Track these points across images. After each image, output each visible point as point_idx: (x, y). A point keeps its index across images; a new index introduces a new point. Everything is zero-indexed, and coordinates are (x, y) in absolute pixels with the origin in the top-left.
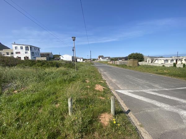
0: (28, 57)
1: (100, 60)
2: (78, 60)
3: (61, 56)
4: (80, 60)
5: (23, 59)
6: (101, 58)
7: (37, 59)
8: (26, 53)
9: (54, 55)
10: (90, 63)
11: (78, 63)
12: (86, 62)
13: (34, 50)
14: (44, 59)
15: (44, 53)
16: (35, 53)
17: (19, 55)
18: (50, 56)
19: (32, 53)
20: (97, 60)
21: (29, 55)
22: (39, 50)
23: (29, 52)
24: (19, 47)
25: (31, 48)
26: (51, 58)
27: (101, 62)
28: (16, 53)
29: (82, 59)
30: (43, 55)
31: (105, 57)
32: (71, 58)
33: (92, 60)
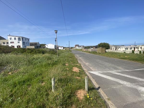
0: (20, 46)
1: (76, 48)
2: (60, 48)
3: (46, 45)
4: (61, 48)
5: (16, 47)
6: (77, 47)
7: (27, 47)
8: (18, 42)
9: (41, 45)
10: (69, 50)
11: (59, 50)
12: (65, 49)
13: (25, 40)
14: (33, 47)
15: (33, 43)
16: (25, 43)
17: (13, 45)
18: (37, 45)
19: (24, 43)
20: (74, 48)
21: (21, 44)
22: (29, 40)
23: (21, 42)
24: (13, 38)
25: (22, 39)
26: (38, 47)
27: (77, 50)
28: (11, 43)
29: (62, 48)
30: (32, 44)
31: (80, 46)
32: (54, 47)
33: (70, 48)
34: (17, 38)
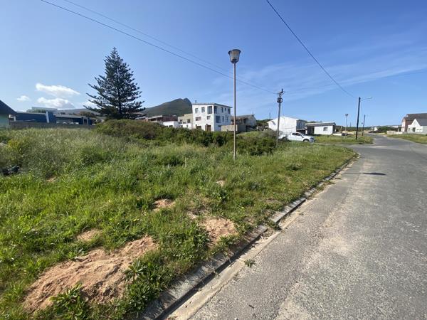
2: (318, 130)
3: (270, 120)
4: (325, 129)
8: (208, 117)
17: (198, 123)
19: (217, 119)
21: (212, 122)
22: (229, 110)
23: (212, 116)
24: (200, 108)
25: (215, 107)
28: (196, 120)
29: (330, 128)
32: (296, 125)
34: (206, 107)
